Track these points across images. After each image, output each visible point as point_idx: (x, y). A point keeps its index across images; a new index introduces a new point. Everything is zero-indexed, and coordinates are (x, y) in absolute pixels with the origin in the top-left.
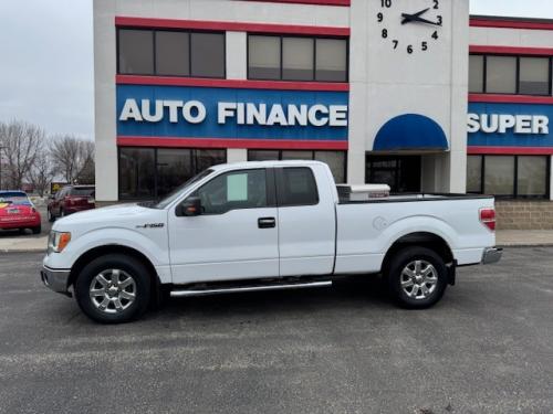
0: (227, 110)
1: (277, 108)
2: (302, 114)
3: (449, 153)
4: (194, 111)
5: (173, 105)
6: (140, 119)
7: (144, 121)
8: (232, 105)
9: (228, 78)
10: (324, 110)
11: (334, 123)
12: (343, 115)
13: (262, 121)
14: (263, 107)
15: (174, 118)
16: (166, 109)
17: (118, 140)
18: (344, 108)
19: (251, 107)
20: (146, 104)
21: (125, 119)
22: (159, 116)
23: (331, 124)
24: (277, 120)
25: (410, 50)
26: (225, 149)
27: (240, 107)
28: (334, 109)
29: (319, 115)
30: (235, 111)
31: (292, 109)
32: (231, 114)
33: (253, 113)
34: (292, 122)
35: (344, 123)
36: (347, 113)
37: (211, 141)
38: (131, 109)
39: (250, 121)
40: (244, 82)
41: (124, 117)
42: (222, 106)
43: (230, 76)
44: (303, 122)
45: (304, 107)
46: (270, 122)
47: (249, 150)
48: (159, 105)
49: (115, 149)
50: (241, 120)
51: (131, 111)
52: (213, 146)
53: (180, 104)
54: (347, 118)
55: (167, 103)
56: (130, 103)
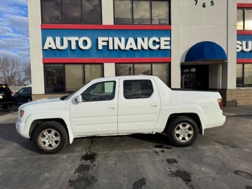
0: (103, 41)
1: (131, 40)
2: (145, 43)
3: (227, 63)
4: (85, 42)
5: (73, 39)
6: (55, 48)
7: (58, 49)
8: (106, 39)
9: (103, 24)
10: (157, 40)
11: (163, 47)
12: (168, 43)
13: (122, 47)
14: (123, 39)
15: (74, 47)
16: (70, 42)
17: (43, 60)
18: (168, 39)
19: (116, 39)
20: (58, 39)
21: (47, 48)
22: (65, 46)
23: (161, 48)
24: (131, 47)
25: (204, 6)
26: (102, 64)
27: (111, 39)
28: (163, 39)
29: (155, 43)
30: (108, 42)
31: (139, 40)
32: (105, 44)
33: (118, 43)
34: (139, 48)
35: (168, 47)
36: (170, 41)
37: (95, 60)
38: (50, 43)
39: (116, 48)
40: (112, 26)
41: (46, 47)
42: (100, 39)
43: (104, 23)
44: (146, 48)
45: (146, 39)
46: (128, 48)
47: (116, 63)
48: (65, 39)
49: (42, 65)
50: (111, 47)
51: (50, 44)
52: (96, 62)
53: (77, 38)
54: (170, 45)
55: (70, 39)
56: (49, 39)
